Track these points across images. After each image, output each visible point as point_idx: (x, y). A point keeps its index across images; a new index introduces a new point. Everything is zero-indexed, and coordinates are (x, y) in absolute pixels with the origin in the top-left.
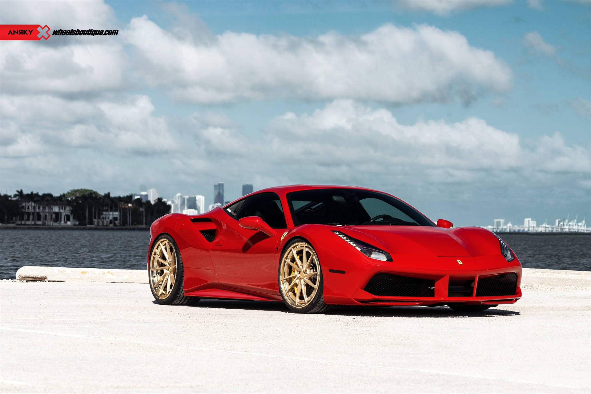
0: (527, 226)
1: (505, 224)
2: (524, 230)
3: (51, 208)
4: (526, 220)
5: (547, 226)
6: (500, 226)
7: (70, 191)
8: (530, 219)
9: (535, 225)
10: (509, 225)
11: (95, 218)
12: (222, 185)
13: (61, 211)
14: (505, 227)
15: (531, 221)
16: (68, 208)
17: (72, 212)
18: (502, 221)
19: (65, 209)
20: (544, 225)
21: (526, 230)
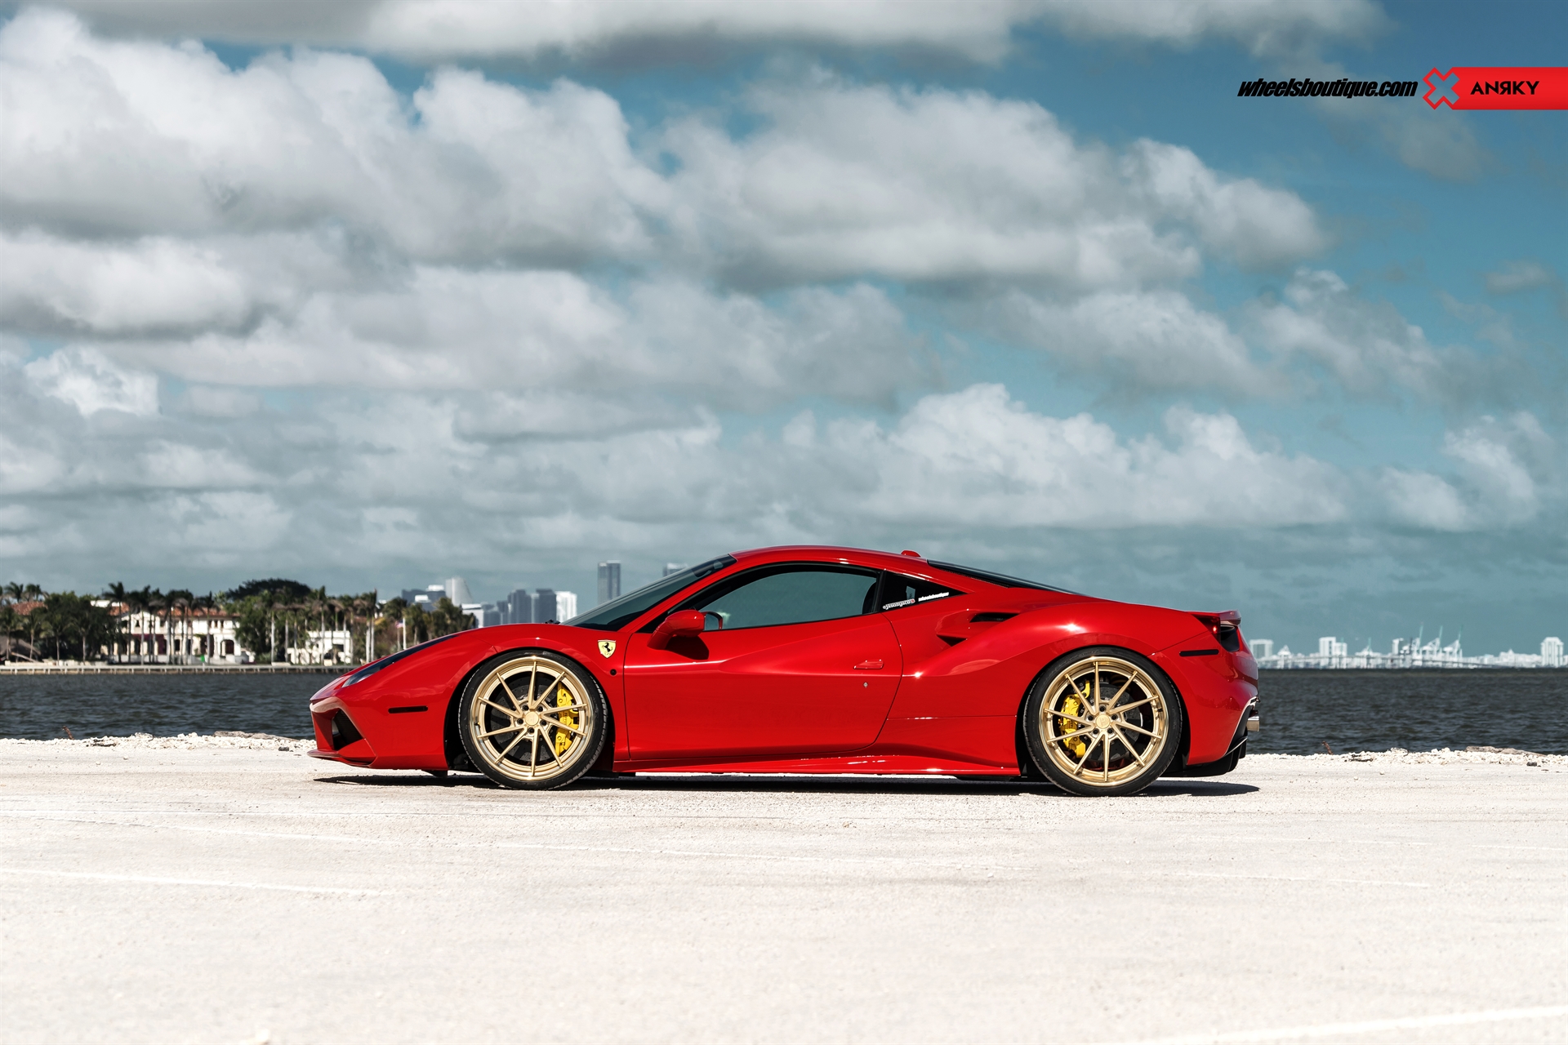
0: (1327, 654)
1: (1275, 650)
2: (1318, 664)
3: (190, 624)
4: (1324, 642)
5: (1372, 654)
6: (1263, 655)
7: (244, 586)
8: (1333, 639)
9: (1344, 654)
10: (1284, 652)
11: (291, 646)
12: (618, 566)
13: (213, 631)
14: (1274, 657)
15: (1334, 644)
16: (229, 624)
17: (238, 633)
18: (1268, 643)
19: (222, 626)
20: (1365, 653)
21: (1324, 663)
